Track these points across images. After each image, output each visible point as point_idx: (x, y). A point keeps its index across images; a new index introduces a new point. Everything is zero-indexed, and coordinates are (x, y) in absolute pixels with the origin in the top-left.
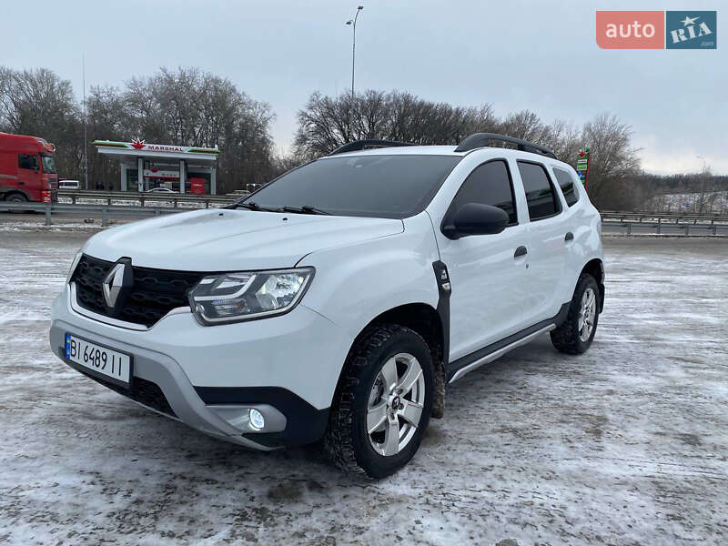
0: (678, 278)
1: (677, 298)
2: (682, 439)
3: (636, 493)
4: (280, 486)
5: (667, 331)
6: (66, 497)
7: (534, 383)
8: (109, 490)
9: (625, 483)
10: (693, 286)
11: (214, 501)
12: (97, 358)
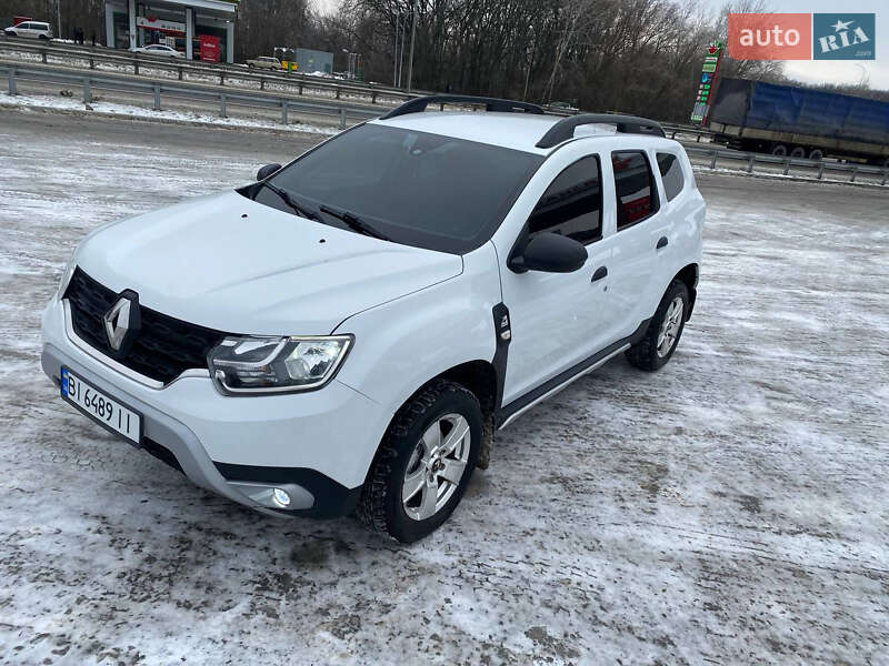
0: (793, 254)
1: (783, 287)
2: (742, 503)
3: (679, 573)
4: (305, 545)
5: (761, 340)
6: (72, 550)
7: (596, 414)
8: (118, 543)
9: (671, 559)
10: (806, 268)
11: (232, 562)
12: (100, 406)
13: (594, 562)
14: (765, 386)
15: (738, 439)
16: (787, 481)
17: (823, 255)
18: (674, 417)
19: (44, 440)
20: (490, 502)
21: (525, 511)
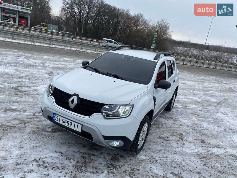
0: (187, 82)
1: (188, 90)
2: (201, 141)
3: (195, 158)
4: (112, 156)
5: (189, 103)
6: (57, 161)
7: (162, 122)
8: (68, 158)
9: (192, 155)
10: (191, 86)
11: (98, 162)
12: (68, 123)
13: (177, 157)
14: (194, 114)
15: (194, 127)
16: (208, 136)
17: (193, 83)
18: (179, 122)
19: (34, 133)
20: (149, 144)
21: (157, 145)
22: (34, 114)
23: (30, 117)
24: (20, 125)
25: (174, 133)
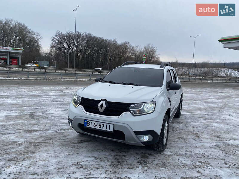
3: (216, 149)
4: (142, 155)
6: (94, 163)
7: (175, 126)
8: (102, 160)
9: (212, 147)
11: (130, 160)
12: (99, 126)
13: (199, 150)
16: (221, 133)
17: (191, 94)
18: (190, 125)
19: (63, 145)
20: (170, 143)
21: (178, 144)
22: (56, 132)
23: (54, 134)
24: (48, 141)
25: (189, 133)
